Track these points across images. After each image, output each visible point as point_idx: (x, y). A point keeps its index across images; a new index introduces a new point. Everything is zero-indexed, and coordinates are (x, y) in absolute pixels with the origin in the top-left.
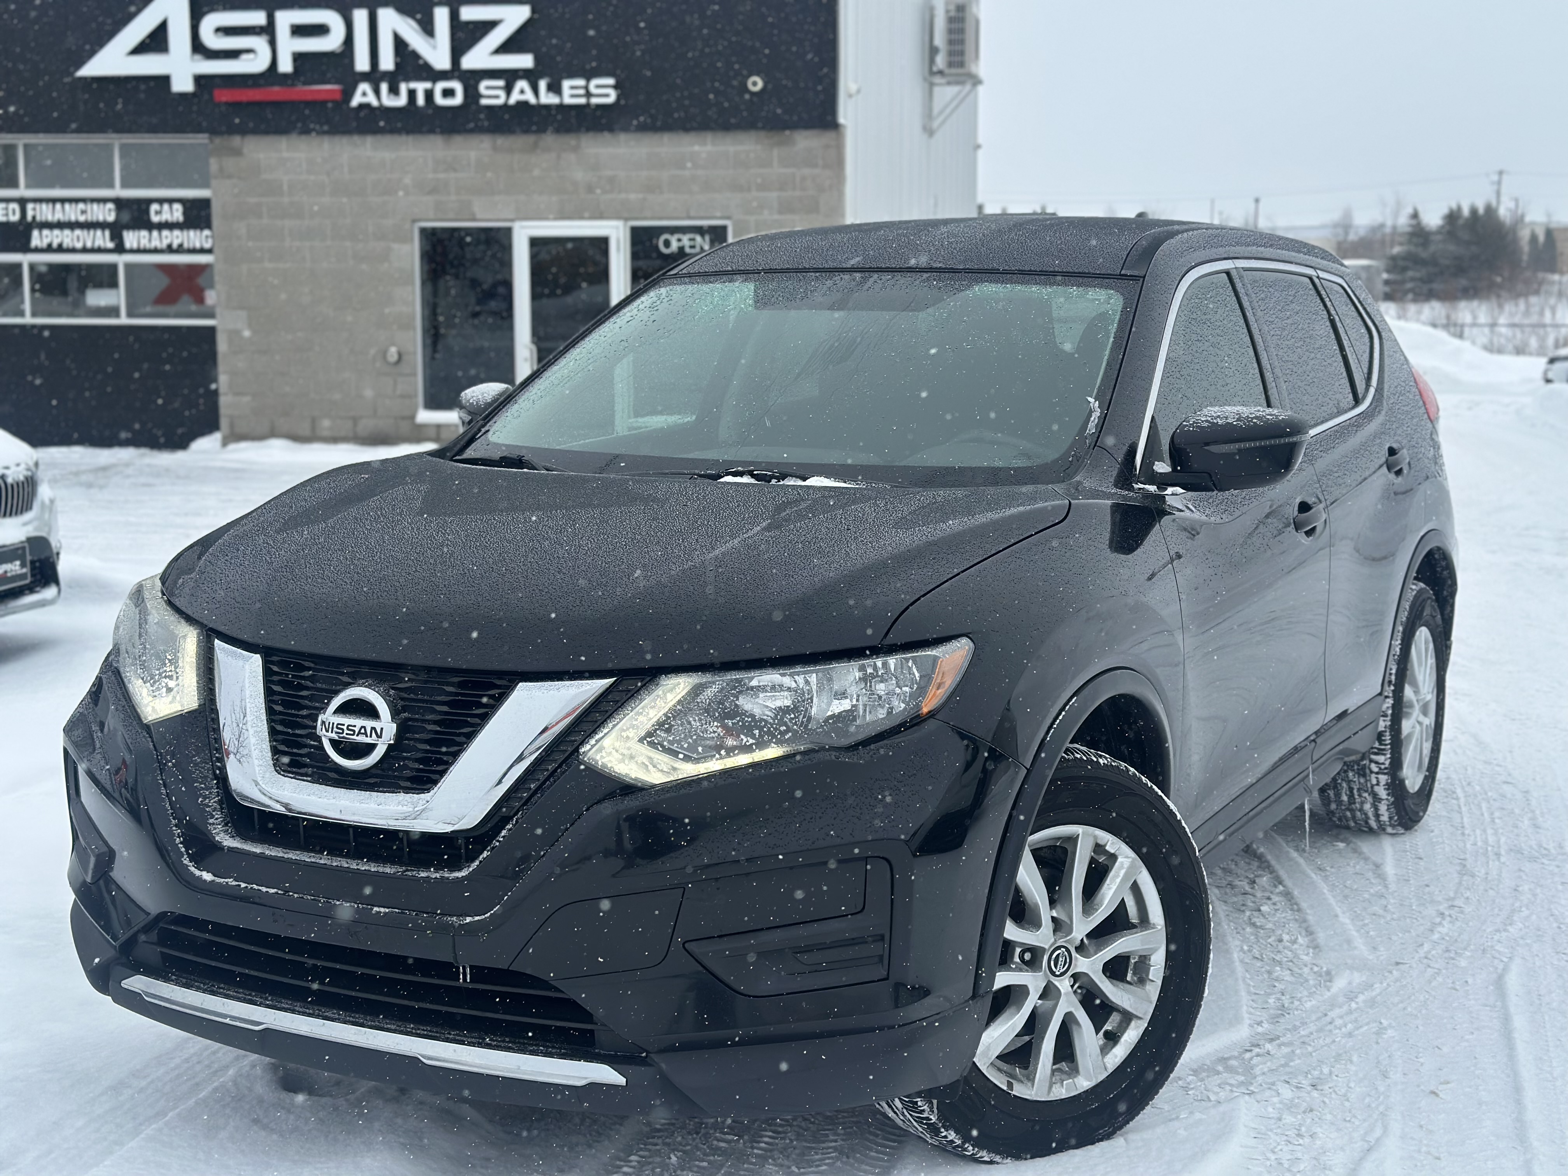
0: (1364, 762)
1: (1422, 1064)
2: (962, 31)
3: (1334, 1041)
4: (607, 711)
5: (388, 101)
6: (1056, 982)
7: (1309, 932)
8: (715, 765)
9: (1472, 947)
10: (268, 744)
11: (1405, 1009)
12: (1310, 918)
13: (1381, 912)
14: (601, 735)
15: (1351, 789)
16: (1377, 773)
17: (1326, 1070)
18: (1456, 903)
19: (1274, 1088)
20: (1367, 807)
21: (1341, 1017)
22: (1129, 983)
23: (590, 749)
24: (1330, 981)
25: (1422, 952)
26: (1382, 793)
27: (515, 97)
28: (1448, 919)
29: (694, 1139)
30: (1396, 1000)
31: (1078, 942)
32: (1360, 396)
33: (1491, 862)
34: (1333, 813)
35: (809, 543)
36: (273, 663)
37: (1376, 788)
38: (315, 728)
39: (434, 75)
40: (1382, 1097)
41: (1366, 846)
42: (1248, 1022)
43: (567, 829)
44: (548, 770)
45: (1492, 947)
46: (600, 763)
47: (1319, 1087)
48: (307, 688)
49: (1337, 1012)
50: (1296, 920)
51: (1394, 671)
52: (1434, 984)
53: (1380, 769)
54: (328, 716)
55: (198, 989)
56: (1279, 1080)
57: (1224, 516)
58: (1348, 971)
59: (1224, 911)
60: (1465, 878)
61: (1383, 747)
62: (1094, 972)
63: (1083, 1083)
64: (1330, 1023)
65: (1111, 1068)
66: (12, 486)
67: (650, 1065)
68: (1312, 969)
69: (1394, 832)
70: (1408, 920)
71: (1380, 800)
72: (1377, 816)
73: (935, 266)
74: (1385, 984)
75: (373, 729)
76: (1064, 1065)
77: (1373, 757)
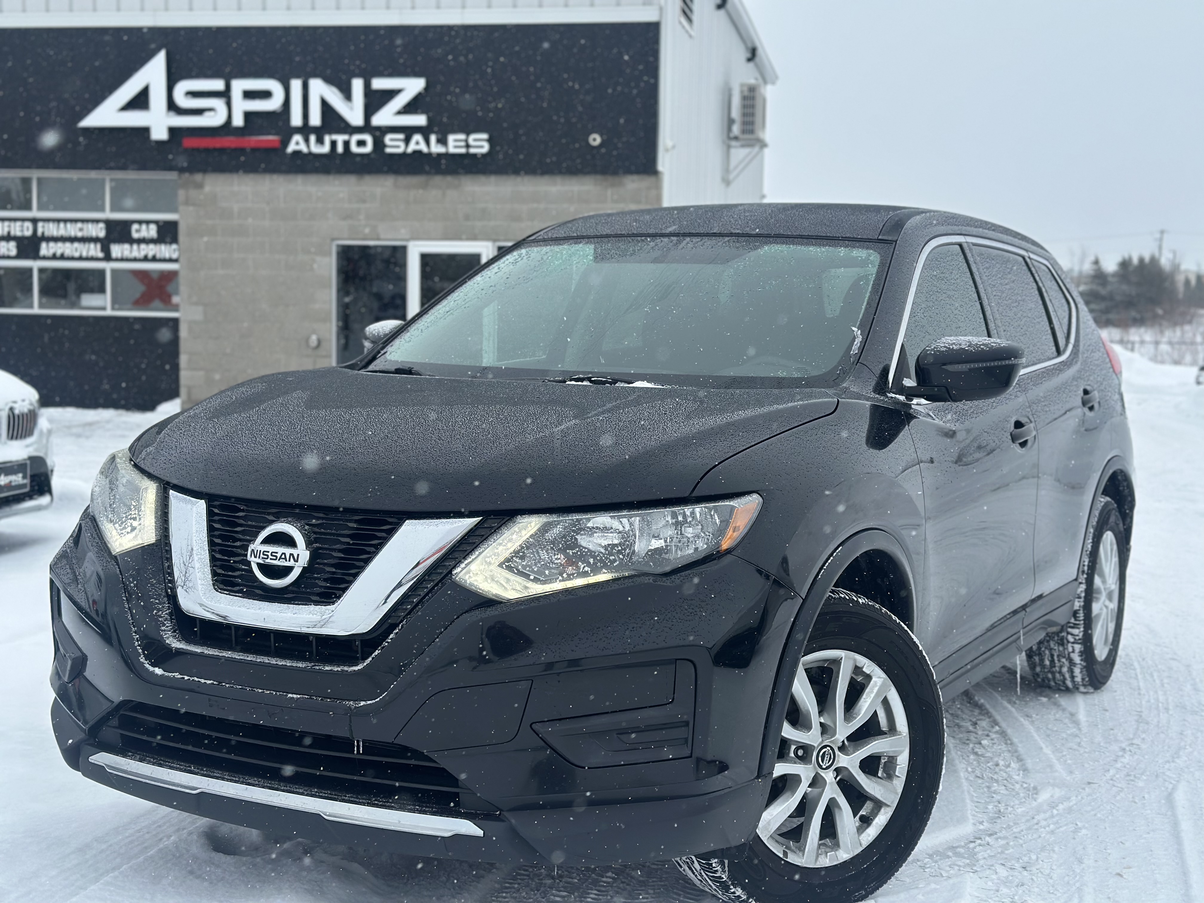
0: (1063, 634)
1: (1110, 854)
2: (753, 106)
3: (1040, 837)
4: (474, 543)
5: (316, 149)
6: (822, 773)
7: (1020, 759)
8: (558, 586)
9: (1148, 773)
10: (209, 568)
11: (1095, 815)
12: (1019, 749)
13: (1075, 747)
14: (469, 560)
15: (1052, 656)
16: (1073, 643)
17: (1034, 857)
18: (1135, 741)
19: (993, 868)
20: (1065, 669)
21: (1045, 820)
22: (879, 777)
23: (461, 571)
24: (1036, 794)
25: (1108, 775)
26: (1077, 658)
27: (412, 147)
28: (1129, 753)
29: (535, 895)
30: (1089, 808)
31: (840, 744)
32: (1062, 349)
33: (1161, 714)
34: (1038, 675)
35: (635, 422)
36: (215, 507)
37: (1072, 655)
38: (246, 555)
39: (352, 130)
40: (1078, 877)
41: (1064, 701)
42: (972, 821)
43: (441, 633)
44: (427, 588)
45: (1164, 773)
46: (468, 582)
47: (1028, 869)
48: (241, 525)
49: (1042, 816)
50: (1009, 751)
51: (1086, 563)
52: (1118, 798)
53: (1075, 639)
54: (257, 545)
55: (149, 762)
56: (996, 863)
57: (957, 424)
58: (1051, 788)
59: (953, 743)
60: (1142, 725)
61: (1077, 622)
62: (853, 767)
63: (843, 855)
64: (1037, 824)
65: (865, 844)
66: (18, 416)
67: (503, 821)
68: (1022, 786)
69: (1085, 690)
70: (1097, 753)
71: (1074, 664)
72: (1073, 677)
73: (734, 231)
74: (1080, 798)
75: (291, 555)
76: (828, 841)
77: (1070, 630)
